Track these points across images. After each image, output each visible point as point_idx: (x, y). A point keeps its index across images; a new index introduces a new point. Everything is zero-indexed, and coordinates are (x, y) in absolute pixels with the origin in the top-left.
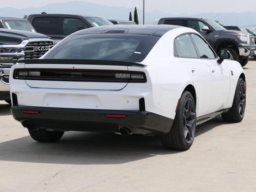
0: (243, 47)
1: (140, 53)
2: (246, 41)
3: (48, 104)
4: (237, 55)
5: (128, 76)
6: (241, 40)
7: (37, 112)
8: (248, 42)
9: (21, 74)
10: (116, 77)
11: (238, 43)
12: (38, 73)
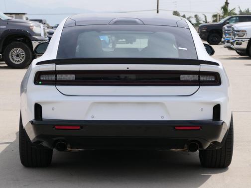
0: (37, 40)
1: (186, 49)
2: (39, 33)
3: (93, 117)
4: (30, 51)
5: (196, 77)
6: (35, 31)
7: (78, 128)
8: (42, 35)
9: (43, 78)
10: (181, 79)
11: (31, 36)
12: (72, 77)
